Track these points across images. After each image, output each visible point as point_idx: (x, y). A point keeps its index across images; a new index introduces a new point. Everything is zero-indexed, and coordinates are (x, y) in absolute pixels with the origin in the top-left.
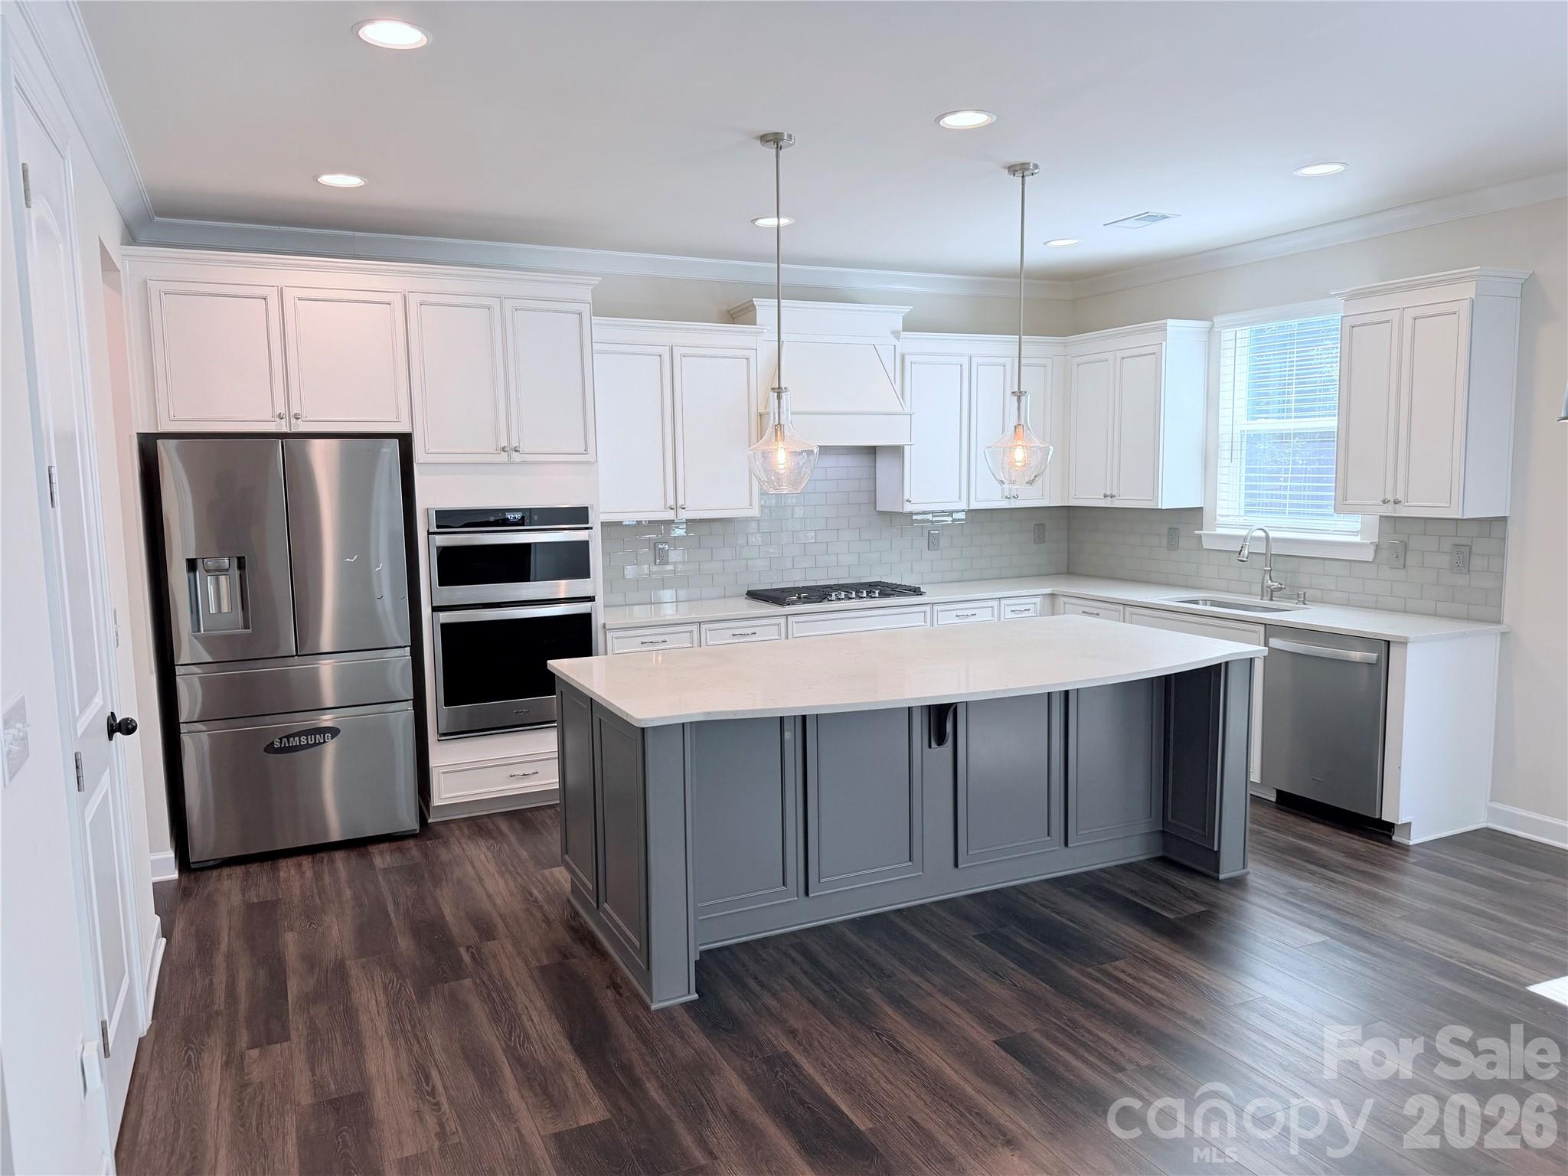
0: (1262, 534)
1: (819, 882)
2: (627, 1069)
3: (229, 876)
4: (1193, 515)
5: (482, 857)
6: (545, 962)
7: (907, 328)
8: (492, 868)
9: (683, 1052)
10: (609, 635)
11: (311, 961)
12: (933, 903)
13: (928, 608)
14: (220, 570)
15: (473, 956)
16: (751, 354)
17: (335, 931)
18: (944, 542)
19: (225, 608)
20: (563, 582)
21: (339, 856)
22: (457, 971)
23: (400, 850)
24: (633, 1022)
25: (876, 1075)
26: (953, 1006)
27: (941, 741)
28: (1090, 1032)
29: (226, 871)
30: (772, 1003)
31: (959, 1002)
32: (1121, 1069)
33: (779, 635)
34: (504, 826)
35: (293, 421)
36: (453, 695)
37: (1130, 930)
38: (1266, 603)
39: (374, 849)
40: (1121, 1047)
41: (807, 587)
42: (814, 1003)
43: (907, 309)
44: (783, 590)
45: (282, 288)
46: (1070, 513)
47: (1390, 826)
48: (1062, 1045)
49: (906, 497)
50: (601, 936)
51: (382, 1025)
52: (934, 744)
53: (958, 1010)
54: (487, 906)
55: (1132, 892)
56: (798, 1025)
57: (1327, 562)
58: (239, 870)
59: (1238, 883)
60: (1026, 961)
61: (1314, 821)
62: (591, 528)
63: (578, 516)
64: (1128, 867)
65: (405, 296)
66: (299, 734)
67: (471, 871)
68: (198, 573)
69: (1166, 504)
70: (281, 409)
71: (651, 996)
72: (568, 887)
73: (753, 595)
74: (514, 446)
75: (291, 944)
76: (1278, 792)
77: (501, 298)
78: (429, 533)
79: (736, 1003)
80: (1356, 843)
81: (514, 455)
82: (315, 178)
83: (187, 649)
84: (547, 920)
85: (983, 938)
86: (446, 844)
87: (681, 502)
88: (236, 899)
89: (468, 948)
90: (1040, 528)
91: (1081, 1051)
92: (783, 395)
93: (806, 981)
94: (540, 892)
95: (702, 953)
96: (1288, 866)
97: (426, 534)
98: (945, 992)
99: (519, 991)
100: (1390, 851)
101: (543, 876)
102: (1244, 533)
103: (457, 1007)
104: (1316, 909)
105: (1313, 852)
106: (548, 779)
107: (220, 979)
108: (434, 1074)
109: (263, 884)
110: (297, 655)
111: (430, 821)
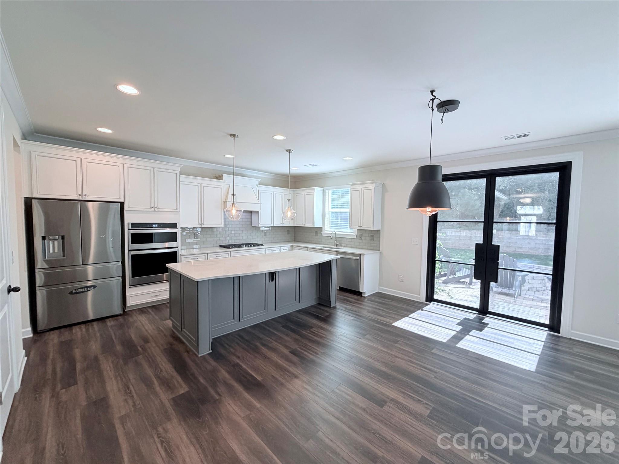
0: (335, 233)
1: (243, 317)
2: (193, 375)
3: (53, 334)
4: (320, 229)
5: (144, 319)
6: (166, 347)
7: (259, 184)
8: (147, 322)
9: (209, 367)
10: (182, 257)
11: (85, 357)
12: (270, 320)
13: (265, 249)
14: (55, 240)
15: (142, 349)
16: (222, 187)
17: (94, 347)
18: (267, 234)
19: (56, 251)
20: (167, 243)
21: (95, 324)
22: (138, 354)
23: (117, 320)
24: (194, 361)
25: (262, 365)
26: (278, 344)
27: (272, 281)
28: (310, 346)
29: (52, 332)
30: (232, 350)
31: (279, 343)
32: (318, 354)
33: (228, 256)
34: (150, 310)
35: (84, 196)
36: (135, 274)
37: (315, 321)
38: (335, 247)
39: (107, 320)
40: (317, 349)
41: (235, 244)
42: (243, 348)
43: (260, 180)
44: (229, 245)
45: (82, 159)
46: (295, 227)
47: (362, 293)
48: (305, 350)
49: (259, 223)
50: (182, 338)
51: (111, 374)
52: (271, 281)
53: (280, 345)
54: (146, 333)
55: (314, 312)
56: (239, 355)
57: (347, 239)
58: (57, 332)
59: (335, 308)
60: (293, 331)
61: (348, 293)
62: (178, 229)
63: (174, 226)
64: (312, 306)
65: (124, 165)
66: (82, 288)
67: (140, 324)
68: (46, 241)
69: (315, 226)
70: (80, 193)
71: (198, 352)
72: (171, 326)
73: (221, 246)
74: (156, 206)
75: (78, 353)
76: (340, 287)
77: (154, 168)
78: (128, 230)
79: (223, 351)
80: (356, 297)
81: (156, 209)
82: (96, 129)
83: (40, 263)
84: (165, 335)
85: (283, 327)
86: (131, 316)
87: (202, 223)
88: (56, 341)
89: (140, 346)
90: (288, 231)
91: (309, 351)
92: (235, 196)
93: (240, 343)
94: (162, 328)
95: (213, 339)
96: (344, 303)
97: (127, 229)
98: (275, 341)
99: (158, 357)
100: (362, 298)
101: (163, 323)
102: (331, 232)
103: (137, 364)
104: (351, 311)
105: (348, 299)
106: (166, 296)
107: (49, 368)
108: (131, 387)
109: (66, 335)
110: (82, 265)
111: (126, 310)
